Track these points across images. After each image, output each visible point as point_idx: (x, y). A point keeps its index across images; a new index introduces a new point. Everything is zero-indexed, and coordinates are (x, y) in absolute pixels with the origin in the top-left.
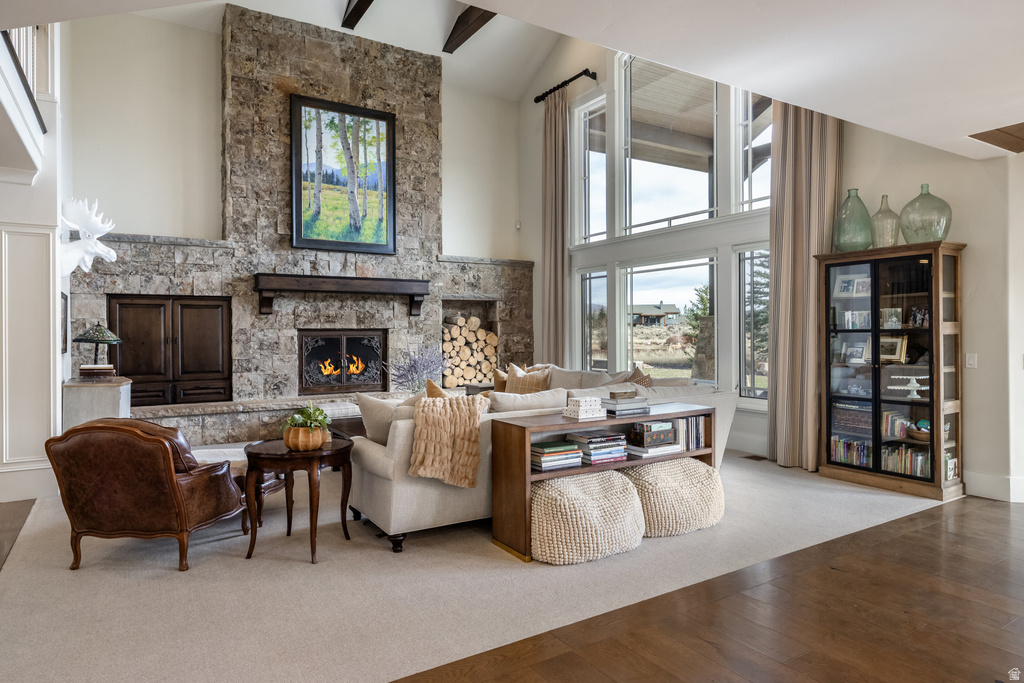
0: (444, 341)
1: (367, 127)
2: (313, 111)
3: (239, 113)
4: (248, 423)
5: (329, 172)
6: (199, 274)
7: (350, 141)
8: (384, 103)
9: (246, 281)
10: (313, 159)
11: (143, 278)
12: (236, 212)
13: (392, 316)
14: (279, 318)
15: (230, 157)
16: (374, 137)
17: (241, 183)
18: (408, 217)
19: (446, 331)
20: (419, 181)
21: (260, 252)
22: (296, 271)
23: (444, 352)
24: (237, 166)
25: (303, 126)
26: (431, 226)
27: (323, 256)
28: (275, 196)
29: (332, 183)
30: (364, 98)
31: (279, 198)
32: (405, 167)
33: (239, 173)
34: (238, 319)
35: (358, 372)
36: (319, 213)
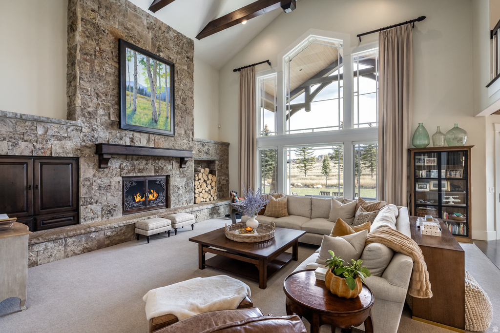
0: (195, 180)
1: (161, 67)
2: (132, 52)
3: (86, 42)
4: (97, 238)
5: (141, 88)
6: (56, 142)
7: (152, 73)
8: (168, 57)
9: (90, 148)
10: (132, 79)
11: (10, 143)
12: (83, 104)
13: (172, 169)
14: (111, 171)
15: (79, 68)
16: (164, 73)
17: (87, 86)
18: (179, 118)
19: (196, 175)
20: (184, 100)
21: (99, 130)
22: (122, 143)
23: (195, 186)
24: (84, 75)
25: (127, 59)
26: (189, 123)
27: (137, 135)
28: (109, 98)
29: (142, 94)
30: (159, 51)
31: (111, 99)
32: (178, 91)
33: (85, 79)
34: (84, 172)
35: (154, 199)
36: (136, 110)
